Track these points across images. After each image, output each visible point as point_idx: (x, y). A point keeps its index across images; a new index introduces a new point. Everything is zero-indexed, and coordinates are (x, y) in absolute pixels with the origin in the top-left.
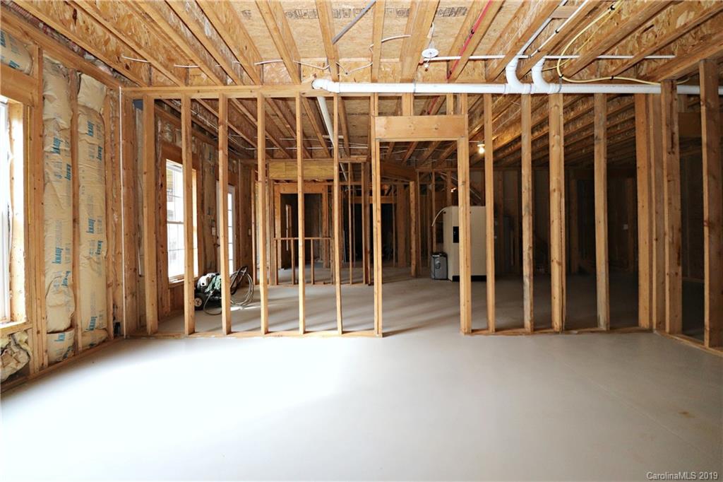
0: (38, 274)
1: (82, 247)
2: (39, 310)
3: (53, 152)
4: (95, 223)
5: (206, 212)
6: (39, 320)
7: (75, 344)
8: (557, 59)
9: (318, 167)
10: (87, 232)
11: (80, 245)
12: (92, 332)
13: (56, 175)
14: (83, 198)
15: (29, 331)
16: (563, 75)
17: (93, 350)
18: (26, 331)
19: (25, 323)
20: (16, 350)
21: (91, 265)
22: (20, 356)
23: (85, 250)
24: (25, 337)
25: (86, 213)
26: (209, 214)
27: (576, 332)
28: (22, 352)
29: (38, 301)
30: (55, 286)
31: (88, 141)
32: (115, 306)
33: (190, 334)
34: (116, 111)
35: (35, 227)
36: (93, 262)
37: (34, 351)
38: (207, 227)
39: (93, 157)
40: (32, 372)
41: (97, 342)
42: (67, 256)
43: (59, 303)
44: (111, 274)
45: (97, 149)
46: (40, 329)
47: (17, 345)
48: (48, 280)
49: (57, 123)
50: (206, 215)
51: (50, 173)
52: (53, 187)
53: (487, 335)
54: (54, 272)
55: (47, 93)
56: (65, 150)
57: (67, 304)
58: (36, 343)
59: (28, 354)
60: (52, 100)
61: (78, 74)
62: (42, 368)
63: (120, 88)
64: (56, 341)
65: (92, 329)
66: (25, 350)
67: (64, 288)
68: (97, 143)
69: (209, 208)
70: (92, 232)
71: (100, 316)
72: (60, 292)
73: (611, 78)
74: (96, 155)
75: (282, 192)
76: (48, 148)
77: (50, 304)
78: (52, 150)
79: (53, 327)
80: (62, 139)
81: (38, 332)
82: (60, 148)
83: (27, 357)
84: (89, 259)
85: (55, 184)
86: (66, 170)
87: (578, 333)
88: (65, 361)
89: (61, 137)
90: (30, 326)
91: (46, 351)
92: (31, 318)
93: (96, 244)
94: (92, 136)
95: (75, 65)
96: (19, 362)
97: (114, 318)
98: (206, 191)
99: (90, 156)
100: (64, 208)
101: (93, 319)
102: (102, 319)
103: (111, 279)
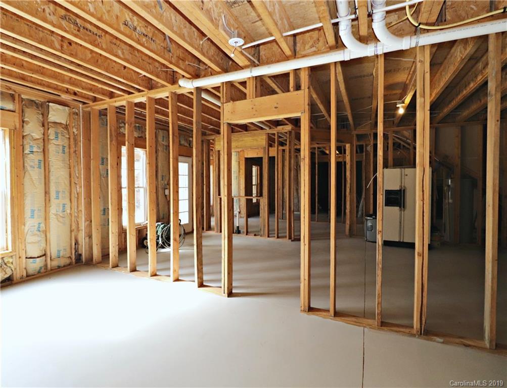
0: (19, 224)
1: (51, 208)
2: (20, 245)
3: (29, 154)
4: (60, 193)
5: (160, 178)
6: (20, 250)
7: (46, 265)
8: (404, 8)
9: (251, 138)
10: (55, 199)
11: (50, 207)
12: (59, 259)
13: (31, 167)
14: (53, 178)
15: (14, 257)
16: (419, 25)
17: (59, 270)
18: (12, 256)
19: (11, 252)
20: (5, 266)
21: (57, 219)
22: (7, 270)
23: (53, 210)
24: (11, 260)
25: (54, 187)
26: (162, 180)
27: (441, 340)
28: (8, 268)
29: (20, 240)
30: (31, 231)
31: (55, 143)
32: (77, 243)
33: (113, 267)
34: (78, 121)
35: (17, 198)
36: (59, 217)
37: (17, 268)
38: (160, 190)
39: (59, 153)
40: (15, 279)
41: (62, 265)
42: (39, 214)
43: (34, 241)
44: (74, 224)
45: (61, 148)
46: (21, 255)
47: (5, 264)
48: (26, 228)
49: (32, 136)
50: (159, 180)
51: (27, 166)
52: (30, 174)
53: (325, 317)
54: (31, 223)
55: (25, 120)
56: (37, 152)
57: (39, 242)
58: (18, 263)
59: (12, 270)
60: (28, 123)
61: (47, 103)
62: (22, 277)
63: (81, 106)
64: (31, 263)
65: (59, 257)
66: (10, 267)
67: (38, 233)
68: (61, 144)
69: (163, 176)
70: (58, 199)
71: (64, 249)
72: (34, 235)
73: (502, 11)
74: (61, 151)
75: (246, 156)
76: (27, 151)
77: (29, 241)
78: (29, 152)
79: (29, 255)
80: (34, 145)
81: (20, 257)
82: (34, 150)
83: (11, 271)
84: (56, 215)
85: (31, 172)
86: (37, 163)
87: (443, 343)
88: (40, 275)
89: (33, 144)
90: (14, 253)
91: (25, 268)
92: (15, 249)
93: (61, 206)
94: (57, 140)
95: (45, 98)
96: (6, 274)
97: (76, 252)
98: (160, 165)
99: (56, 152)
100: (37, 186)
101: (59, 251)
102: (66, 251)
103: (74, 227)
